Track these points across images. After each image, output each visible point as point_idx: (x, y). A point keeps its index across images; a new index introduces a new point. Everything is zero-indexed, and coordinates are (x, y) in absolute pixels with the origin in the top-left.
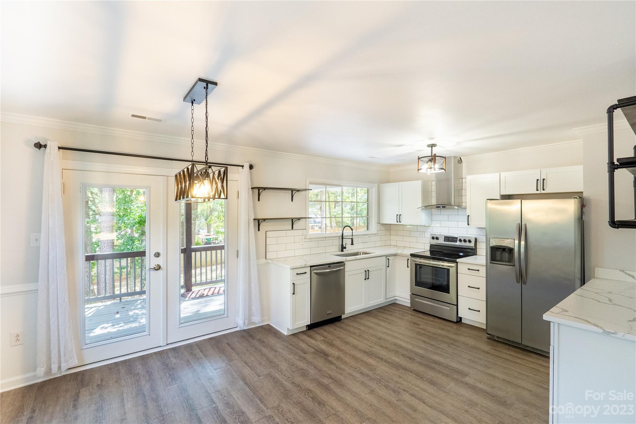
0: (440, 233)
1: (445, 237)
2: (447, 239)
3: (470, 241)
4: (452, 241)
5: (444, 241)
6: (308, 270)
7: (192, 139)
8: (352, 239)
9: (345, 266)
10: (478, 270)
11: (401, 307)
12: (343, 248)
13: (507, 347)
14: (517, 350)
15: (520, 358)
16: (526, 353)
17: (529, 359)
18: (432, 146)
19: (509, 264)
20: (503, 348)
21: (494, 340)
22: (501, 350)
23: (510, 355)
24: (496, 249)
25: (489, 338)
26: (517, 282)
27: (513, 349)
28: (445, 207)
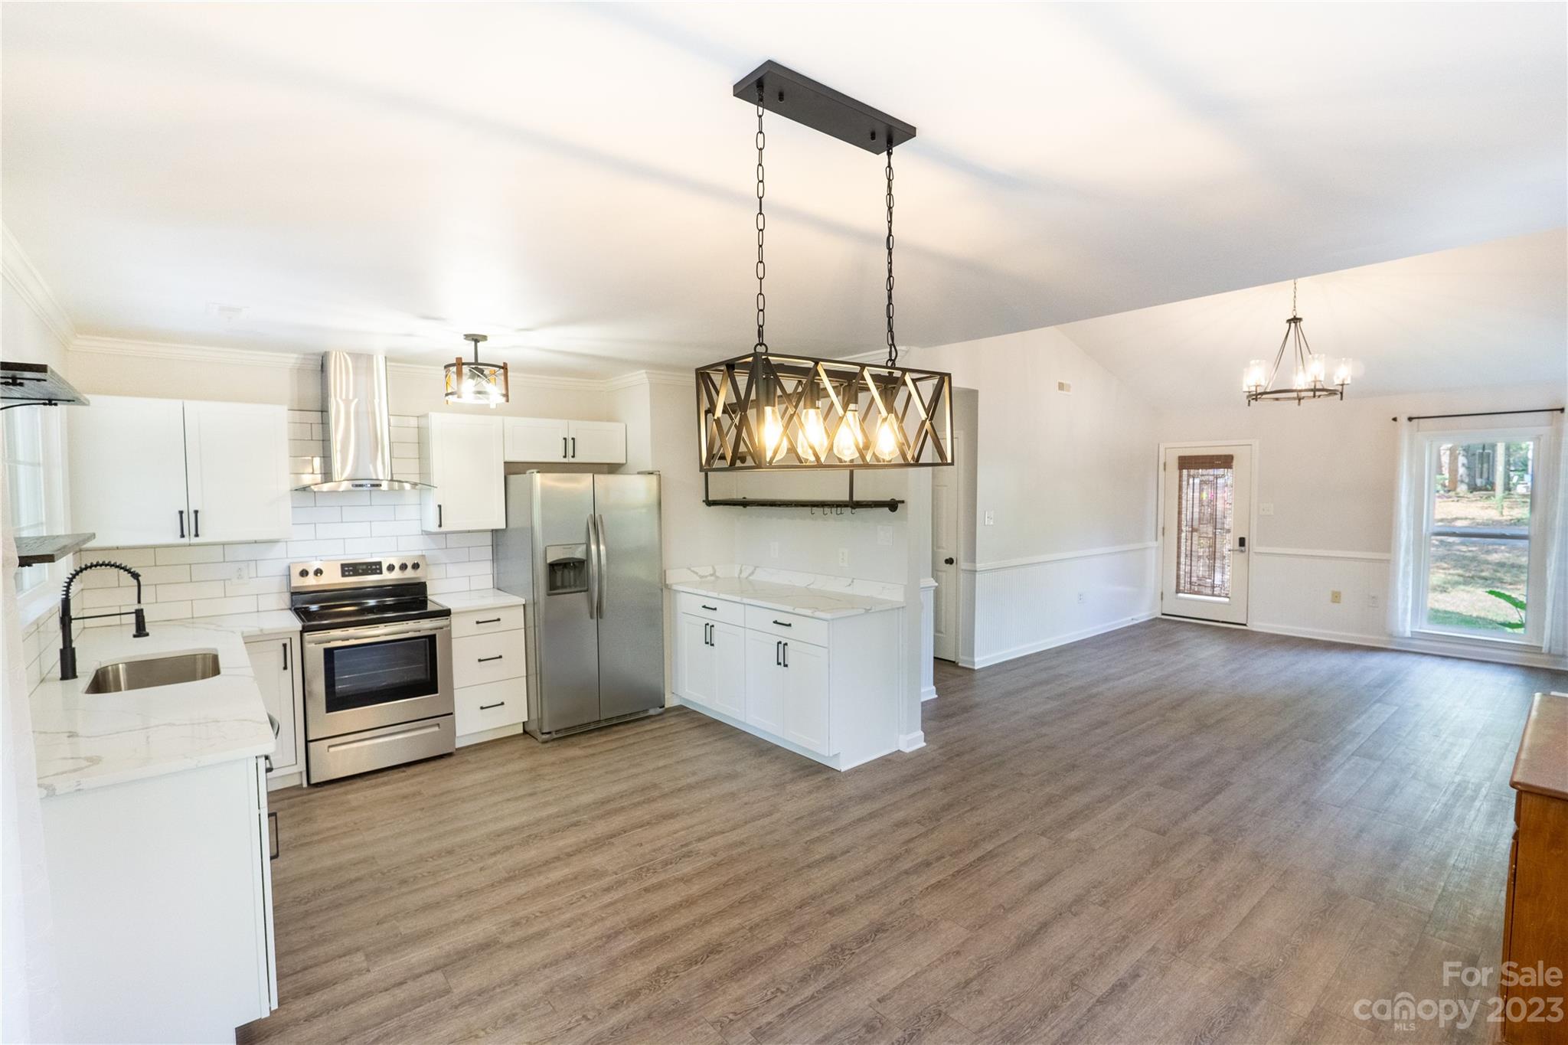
1: (343, 566)
2: (351, 570)
3: (416, 566)
4: (365, 573)
5: (343, 575)
7: (761, 213)
8: (140, 614)
10: (499, 619)
12: (71, 663)
13: (583, 737)
14: (596, 733)
15: (621, 738)
16: (608, 731)
17: (628, 733)
18: (476, 339)
19: (579, 589)
20: (583, 740)
21: (554, 740)
22: (589, 744)
23: (609, 741)
24: (554, 567)
25: (545, 742)
26: (592, 617)
27: (591, 735)
28: (381, 485)
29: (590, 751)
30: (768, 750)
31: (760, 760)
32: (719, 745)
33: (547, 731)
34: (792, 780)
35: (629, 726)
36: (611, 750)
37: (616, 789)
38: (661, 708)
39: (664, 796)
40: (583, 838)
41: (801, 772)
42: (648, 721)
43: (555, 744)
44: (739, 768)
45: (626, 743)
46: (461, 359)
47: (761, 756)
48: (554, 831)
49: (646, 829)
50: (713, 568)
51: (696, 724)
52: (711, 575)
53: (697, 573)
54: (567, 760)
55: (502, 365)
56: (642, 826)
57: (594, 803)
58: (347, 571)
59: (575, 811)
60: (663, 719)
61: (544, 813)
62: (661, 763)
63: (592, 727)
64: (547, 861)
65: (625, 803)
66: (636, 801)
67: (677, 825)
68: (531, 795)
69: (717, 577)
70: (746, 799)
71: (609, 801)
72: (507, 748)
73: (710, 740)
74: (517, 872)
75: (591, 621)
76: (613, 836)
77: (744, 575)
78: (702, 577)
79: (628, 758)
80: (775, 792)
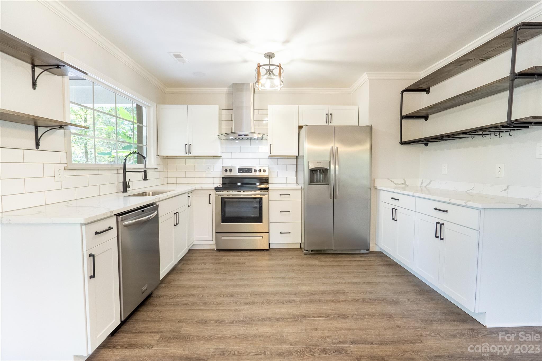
0: (231, 165)
1: (239, 169)
2: (242, 171)
3: (264, 171)
4: (246, 172)
5: (239, 172)
6: (112, 222)
8: (145, 172)
9: (159, 208)
10: (289, 195)
11: (203, 252)
12: (126, 187)
13: (323, 256)
14: (330, 256)
15: (341, 261)
16: (337, 256)
17: (345, 260)
18: (270, 56)
19: (324, 183)
20: (322, 258)
21: (310, 254)
22: (324, 260)
23: (334, 261)
24: (313, 171)
25: (305, 254)
26: (331, 198)
27: (328, 256)
28: (248, 135)
29: (323, 264)
30: (427, 291)
31: (419, 297)
32: (394, 279)
33: (307, 249)
34: (440, 320)
35: (348, 256)
36: (332, 266)
37: (323, 288)
38: (367, 250)
39: (346, 301)
40: (290, 311)
41: (449, 317)
42: (359, 256)
43: (310, 256)
44: (402, 298)
45: (342, 264)
46: (259, 63)
47: (420, 295)
48: (279, 302)
49: (325, 320)
50: (404, 180)
51: (385, 263)
52: (403, 184)
53: (393, 182)
54: (310, 265)
55: (278, 65)
56: (324, 317)
57: (307, 292)
58: (240, 171)
59: (296, 294)
60: (367, 256)
61: (282, 290)
62: (355, 280)
63: (330, 252)
64: (264, 319)
65: (323, 298)
66: (329, 299)
67: (344, 325)
68: (283, 278)
69: (407, 186)
70: (398, 323)
71: (315, 294)
72: (289, 253)
73: (389, 274)
74: (247, 319)
75: (331, 199)
76: (305, 317)
77: (424, 185)
78: (396, 184)
79: (339, 272)
80: (423, 325)
